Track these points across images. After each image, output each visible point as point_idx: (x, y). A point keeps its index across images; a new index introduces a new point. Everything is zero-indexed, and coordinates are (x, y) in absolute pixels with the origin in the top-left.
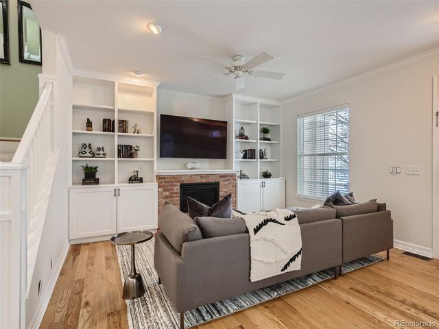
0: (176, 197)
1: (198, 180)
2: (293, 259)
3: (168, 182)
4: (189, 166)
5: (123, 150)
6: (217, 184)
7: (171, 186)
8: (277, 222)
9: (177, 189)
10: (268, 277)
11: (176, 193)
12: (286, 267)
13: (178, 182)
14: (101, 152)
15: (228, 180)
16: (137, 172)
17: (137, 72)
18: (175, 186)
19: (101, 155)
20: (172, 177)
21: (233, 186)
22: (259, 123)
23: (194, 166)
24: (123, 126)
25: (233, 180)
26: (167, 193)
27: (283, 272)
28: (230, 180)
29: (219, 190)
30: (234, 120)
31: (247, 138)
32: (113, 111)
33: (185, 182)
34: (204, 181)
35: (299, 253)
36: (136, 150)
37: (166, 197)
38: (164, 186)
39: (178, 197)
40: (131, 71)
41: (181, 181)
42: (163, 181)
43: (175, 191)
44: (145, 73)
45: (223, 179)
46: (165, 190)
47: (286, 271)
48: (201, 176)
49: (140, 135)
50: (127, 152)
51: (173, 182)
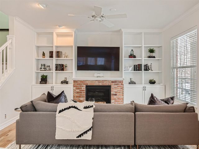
0: (83, 93)
1: (97, 84)
2: (86, 132)
3: (79, 84)
4: (96, 75)
5: (59, 67)
6: (110, 87)
7: (80, 86)
8: (77, 109)
9: (84, 89)
10: (66, 139)
11: (83, 91)
12: (80, 136)
13: (84, 84)
14: (48, 68)
15: (117, 84)
16: (66, 78)
17: (59, 26)
18: (83, 86)
19: (48, 70)
20: (81, 81)
21: (121, 88)
22: (143, 46)
23: (98, 75)
24: (59, 54)
25: (121, 84)
26: (78, 90)
27: (78, 139)
28: (119, 84)
29: (111, 90)
30: (123, 46)
31: (135, 57)
32: (52, 47)
33: (89, 85)
34: (101, 84)
35: (90, 129)
36: (66, 67)
37: (78, 93)
38: (76, 86)
39: (84, 93)
40: (57, 26)
41: (86, 84)
42: (76, 83)
43: (83, 89)
44: (64, 26)
45: (113, 83)
46: (77, 89)
47: (80, 138)
48: (99, 81)
49: (67, 58)
50: (61, 68)
51: (81, 84)
